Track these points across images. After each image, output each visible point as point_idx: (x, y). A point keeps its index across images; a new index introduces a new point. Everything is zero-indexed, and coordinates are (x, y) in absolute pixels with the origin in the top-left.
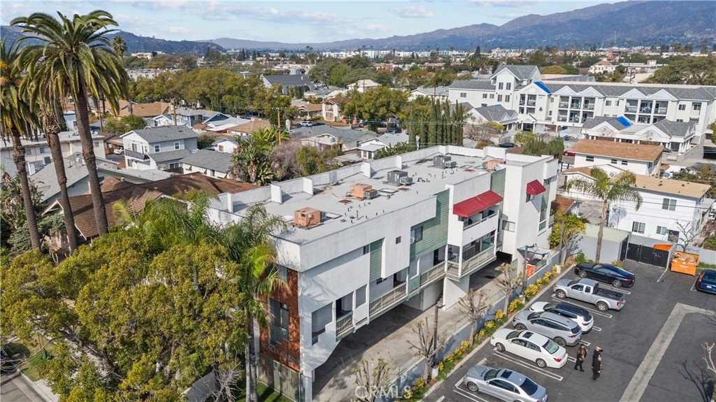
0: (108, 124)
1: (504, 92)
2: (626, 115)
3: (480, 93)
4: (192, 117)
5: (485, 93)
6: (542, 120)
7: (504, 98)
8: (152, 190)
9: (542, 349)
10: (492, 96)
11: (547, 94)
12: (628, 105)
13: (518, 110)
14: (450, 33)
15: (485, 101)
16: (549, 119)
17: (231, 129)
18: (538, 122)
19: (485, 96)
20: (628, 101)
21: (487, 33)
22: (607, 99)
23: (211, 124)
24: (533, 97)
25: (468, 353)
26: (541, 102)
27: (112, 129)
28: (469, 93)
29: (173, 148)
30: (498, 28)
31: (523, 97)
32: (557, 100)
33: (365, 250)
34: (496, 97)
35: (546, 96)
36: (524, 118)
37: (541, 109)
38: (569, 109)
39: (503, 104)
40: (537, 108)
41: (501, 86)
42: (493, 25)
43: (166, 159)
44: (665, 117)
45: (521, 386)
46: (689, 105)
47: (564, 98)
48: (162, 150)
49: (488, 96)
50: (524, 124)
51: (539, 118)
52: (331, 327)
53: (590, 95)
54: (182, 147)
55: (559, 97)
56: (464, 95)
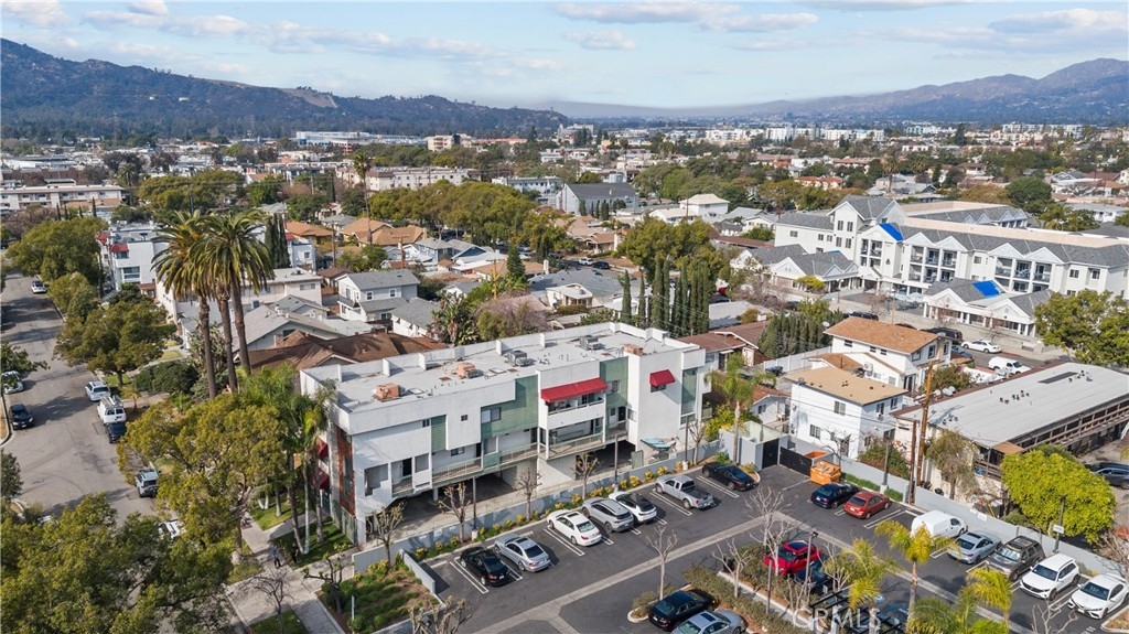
0: (343, 256)
1: (844, 234)
2: (997, 279)
3: (816, 232)
4: (440, 251)
5: (821, 233)
6: (888, 277)
7: (844, 243)
8: (326, 348)
9: (576, 528)
10: (830, 238)
11: (895, 241)
12: (1000, 265)
13: (858, 261)
14: (944, 92)
15: (821, 244)
16: (899, 276)
17: (478, 269)
18: (884, 279)
19: (821, 237)
20: (1000, 259)
21: (1014, 91)
22: (976, 254)
23: (459, 261)
24: (876, 244)
25: (521, 525)
26: (889, 249)
27: (346, 263)
28: (801, 231)
29: (387, 296)
30: (1035, 82)
31: (865, 242)
32: (908, 252)
33: (425, 423)
34: (834, 239)
35: (895, 245)
36: (866, 272)
37: (888, 262)
38: (923, 265)
39: (843, 250)
40: (883, 259)
41: (840, 225)
42: (1024, 77)
43: (377, 308)
44: (1047, 286)
45: (526, 551)
46: (1083, 270)
47: (918, 249)
48: (374, 297)
49: (825, 238)
50: (866, 281)
51: (886, 272)
52: (386, 485)
53: (950, 248)
54: (398, 294)
55: (910, 246)
56: (794, 234)
